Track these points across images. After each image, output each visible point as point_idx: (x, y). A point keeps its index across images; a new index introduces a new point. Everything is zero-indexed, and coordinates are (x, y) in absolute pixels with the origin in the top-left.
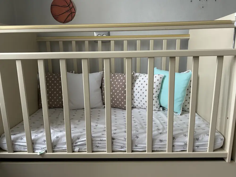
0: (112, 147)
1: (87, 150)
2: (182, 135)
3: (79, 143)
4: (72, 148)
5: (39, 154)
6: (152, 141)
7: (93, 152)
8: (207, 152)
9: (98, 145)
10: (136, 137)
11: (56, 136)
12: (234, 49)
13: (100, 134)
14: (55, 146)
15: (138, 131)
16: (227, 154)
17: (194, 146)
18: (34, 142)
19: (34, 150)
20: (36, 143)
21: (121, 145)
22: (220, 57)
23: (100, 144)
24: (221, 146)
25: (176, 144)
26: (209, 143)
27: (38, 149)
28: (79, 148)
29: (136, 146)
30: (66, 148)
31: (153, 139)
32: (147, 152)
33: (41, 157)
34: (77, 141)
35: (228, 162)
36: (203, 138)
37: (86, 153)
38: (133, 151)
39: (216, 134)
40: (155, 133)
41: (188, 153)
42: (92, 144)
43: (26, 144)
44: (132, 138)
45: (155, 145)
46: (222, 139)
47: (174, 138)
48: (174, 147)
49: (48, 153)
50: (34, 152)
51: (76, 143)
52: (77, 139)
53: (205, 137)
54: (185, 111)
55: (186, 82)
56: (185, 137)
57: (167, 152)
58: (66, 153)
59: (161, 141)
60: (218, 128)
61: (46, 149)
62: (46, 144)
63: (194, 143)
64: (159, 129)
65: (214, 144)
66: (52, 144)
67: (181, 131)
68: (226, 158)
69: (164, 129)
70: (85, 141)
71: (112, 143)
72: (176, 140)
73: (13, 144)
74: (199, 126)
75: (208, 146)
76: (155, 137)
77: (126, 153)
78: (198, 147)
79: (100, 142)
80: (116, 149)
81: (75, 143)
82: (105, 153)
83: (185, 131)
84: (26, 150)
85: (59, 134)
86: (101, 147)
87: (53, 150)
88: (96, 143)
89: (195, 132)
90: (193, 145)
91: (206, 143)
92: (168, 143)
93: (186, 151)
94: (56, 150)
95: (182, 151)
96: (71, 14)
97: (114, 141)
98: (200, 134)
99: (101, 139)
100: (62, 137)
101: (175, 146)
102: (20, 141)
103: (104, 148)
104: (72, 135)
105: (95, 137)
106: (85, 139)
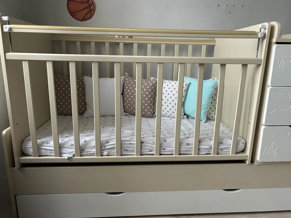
0: (141, 151)
1: (115, 154)
2: (208, 139)
3: (108, 147)
4: (101, 151)
5: (67, 158)
6: (179, 144)
7: (122, 155)
8: (229, 154)
9: (127, 149)
10: (164, 141)
11: (84, 141)
12: (257, 59)
13: (128, 138)
14: (83, 150)
15: (165, 136)
16: (248, 156)
17: (218, 150)
18: (61, 146)
19: (61, 154)
20: (63, 148)
21: (149, 149)
22: (245, 66)
23: (129, 147)
24: (243, 149)
25: (202, 147)
26: (231, 146)
27: (65, 153)
28: (107, 152)
29: (164, 149)
30: (95, 152)
31: (181, 142)
32: (175, 155)
33: (68, 161)
34: (107, 144)
35: (248, 164)
36: (226, 142)
37: (115, 157)
38: (160, 155)
39: (239, 138)
40: (182, 137)
41: (213, 156)
42: (121, 148)
43: (53, 148)
44: (160, 142)
45: (182, 148)
46: (243, 143)
47: (200, 142)
48: (199, 151)
49: (76, 157)
50: (61, 156)
51: (105, 147)
52: (106, 143)
53: (228, 141)
54: (210, 119)
55: (211, 89)
56: (210, 141)
57: (193, 155)
58: (95, 157)
59: (188, 144)
60: (240, 134)
61: (74, 153)
62: (74, 148)
63: (218, 146)
64: (185, 134)
65: (237, 147)
66: (80, 147)
67: (207, 136)
68: (247, 160)
69: (190, 134)
70: (114, 144)
71: (141, 146)
72: (202, 144)
73: (39, 148)
74: (223, 132)
75: (231, 149)
76: (183, 141)
77: (154, 156)
78: (222, 150)
79: (129, 146)
80: (145, 153)
81: (103, 146)
82: (134, 156)
83: (210, 135)
84: (53, 154)
85: (87, 139)
86: (129, 150)
87: (81, 154)
88: (125, 146)
89: (220, 136)
90: (218, 148)
91: (229, 146)
92: (194, 147)
93: (211, 154)
94: (84, 154)
95: (207, 154)
96: (90, 12)
97: (143, 144)
98: (223, 139)
99: (130, 143)
100: (90, 141)
101: (201, 149)
102: (46, 145)
103: (133, 151)
104: (102, 139)
105: (123, 141)
106: (115, 143)
